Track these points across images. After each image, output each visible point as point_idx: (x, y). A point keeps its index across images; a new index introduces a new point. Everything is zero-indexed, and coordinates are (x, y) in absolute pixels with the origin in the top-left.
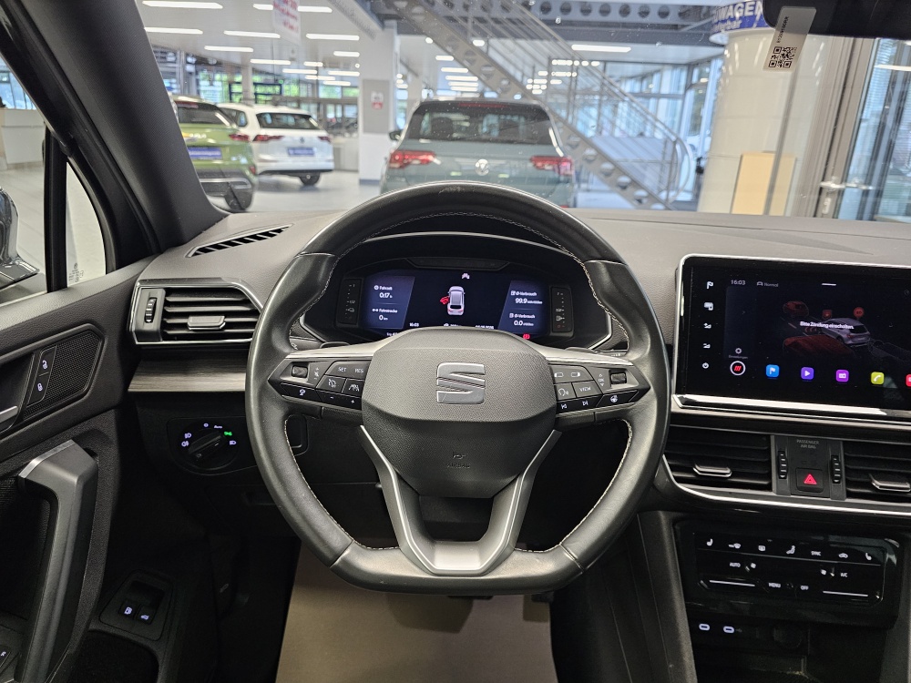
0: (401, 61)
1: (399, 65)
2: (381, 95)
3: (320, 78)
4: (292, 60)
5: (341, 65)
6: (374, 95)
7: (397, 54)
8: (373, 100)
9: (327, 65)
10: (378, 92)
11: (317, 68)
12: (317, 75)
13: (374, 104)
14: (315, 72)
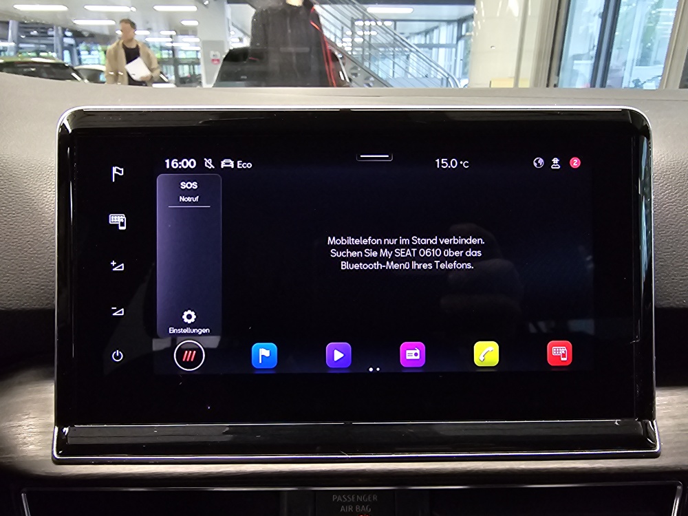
0: (233, 24)
1: (232, 27)
2: (218, 53)
3: (174, 45)
4: (149, 29)
5: (190, 33)
6: (212, 53)
7: (228, 20)
8: (212, 57)
9: (179, 33)
10: (215, 51)
11: (171, 37)
12: (172, 42)
13: (213, 60)
14: (170, 40)
